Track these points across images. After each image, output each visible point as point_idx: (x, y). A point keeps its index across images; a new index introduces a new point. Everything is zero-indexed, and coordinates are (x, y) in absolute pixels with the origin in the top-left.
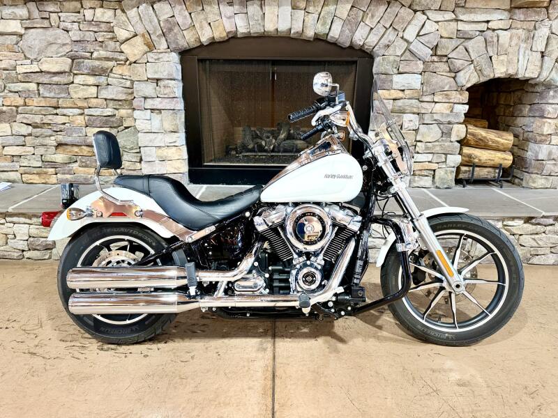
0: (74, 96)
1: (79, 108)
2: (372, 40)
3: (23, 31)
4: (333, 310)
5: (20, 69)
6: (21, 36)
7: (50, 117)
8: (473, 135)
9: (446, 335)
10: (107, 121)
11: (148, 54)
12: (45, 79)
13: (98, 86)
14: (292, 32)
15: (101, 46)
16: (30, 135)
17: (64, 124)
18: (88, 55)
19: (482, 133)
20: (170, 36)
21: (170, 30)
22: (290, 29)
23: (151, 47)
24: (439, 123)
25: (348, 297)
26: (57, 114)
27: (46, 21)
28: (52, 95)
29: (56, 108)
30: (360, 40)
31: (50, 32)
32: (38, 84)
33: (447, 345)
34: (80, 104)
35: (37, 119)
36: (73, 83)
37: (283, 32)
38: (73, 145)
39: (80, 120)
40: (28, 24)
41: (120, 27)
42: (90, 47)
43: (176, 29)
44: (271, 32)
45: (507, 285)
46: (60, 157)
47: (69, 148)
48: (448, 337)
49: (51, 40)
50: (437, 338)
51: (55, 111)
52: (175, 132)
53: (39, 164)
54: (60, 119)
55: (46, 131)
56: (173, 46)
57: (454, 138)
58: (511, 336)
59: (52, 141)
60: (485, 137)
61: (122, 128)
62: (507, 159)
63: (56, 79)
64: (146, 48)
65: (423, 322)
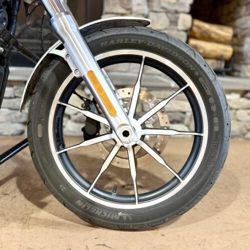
8: (198, 27)
9: (120, 214)
19: (206, 26)
24: (167, 12)
33: (121, 230)
45: (205, 135)
48: (121, 217)
50: (105, 219)
57: (180, 26)
58: (218, 211)
60: (208, 30)
62: (228, 51)
65: (87, 195)
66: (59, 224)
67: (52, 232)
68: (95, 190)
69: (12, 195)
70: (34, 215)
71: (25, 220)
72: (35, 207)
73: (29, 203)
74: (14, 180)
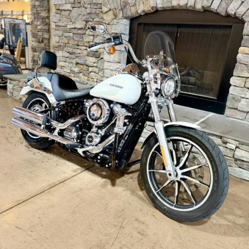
0: (85, 40)
1: (86, 46)
2: (241, 11)
3: (71, 9)
4: (99, 161)
5: (69, 27)
6: (71, 11)
7: (75, 50)
10: (94, 54)
11: (114, 20)
12: (75, 31)
13: (94, 36)
14: (188, 6)
15: (97, 16)
16: (68, 57)
17: (80, 53)
18: (92, 20)
20: (125, 10)
21: (125, 6)
22: (187, 4)
23: (116, 16)
25: (107, 156)
26: (78, 49)
27: (79, 4)
28: (77, 39)
29: (78, 46)
30: (232, 11)
31: (81, 9)
32: (73, 33)
34: (86, 44)
35: (71, 50)
36: (85, 34)
37: (183, 6)
38: (81, 64)
39: (85, 52)
40: (73, 6)
41: (104, 6)
42: (93, 17)
43: (128, 6)
44: (175, 6)
45: (210, 189)
46: (76, 69)
47: (80, 66)
49: (80, 12)
50: (159, 206)
51: (77, 47)
52: (119, 63)
53: (69, 71)
54: (79, 51)
55: (73, 56)
56: (125, 15)
59: (74, 61)
61: (100, 58)
63: (79, 32)
64: (114, 17)
65: (155, 193)
66: (144, 200)
67: (140, 201)
68: (160, 193)
69: (134, 180)
70: (137, 192)
71: (133, 192)
72: (139, 189)
73: (138, 186)
74: (138, 173)
